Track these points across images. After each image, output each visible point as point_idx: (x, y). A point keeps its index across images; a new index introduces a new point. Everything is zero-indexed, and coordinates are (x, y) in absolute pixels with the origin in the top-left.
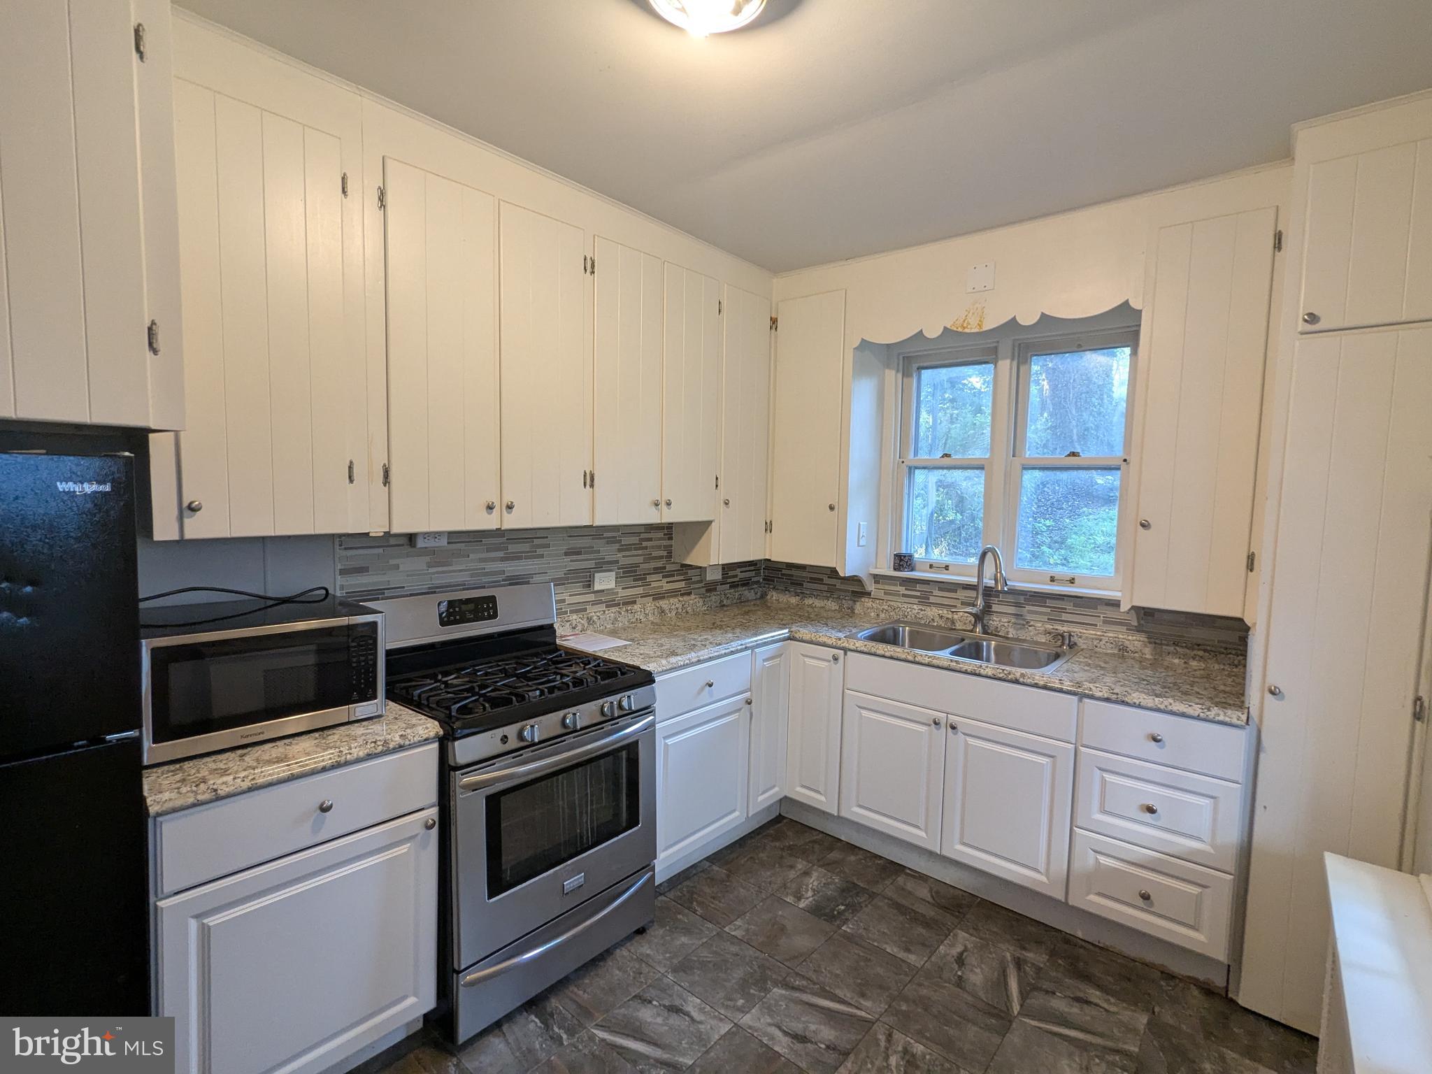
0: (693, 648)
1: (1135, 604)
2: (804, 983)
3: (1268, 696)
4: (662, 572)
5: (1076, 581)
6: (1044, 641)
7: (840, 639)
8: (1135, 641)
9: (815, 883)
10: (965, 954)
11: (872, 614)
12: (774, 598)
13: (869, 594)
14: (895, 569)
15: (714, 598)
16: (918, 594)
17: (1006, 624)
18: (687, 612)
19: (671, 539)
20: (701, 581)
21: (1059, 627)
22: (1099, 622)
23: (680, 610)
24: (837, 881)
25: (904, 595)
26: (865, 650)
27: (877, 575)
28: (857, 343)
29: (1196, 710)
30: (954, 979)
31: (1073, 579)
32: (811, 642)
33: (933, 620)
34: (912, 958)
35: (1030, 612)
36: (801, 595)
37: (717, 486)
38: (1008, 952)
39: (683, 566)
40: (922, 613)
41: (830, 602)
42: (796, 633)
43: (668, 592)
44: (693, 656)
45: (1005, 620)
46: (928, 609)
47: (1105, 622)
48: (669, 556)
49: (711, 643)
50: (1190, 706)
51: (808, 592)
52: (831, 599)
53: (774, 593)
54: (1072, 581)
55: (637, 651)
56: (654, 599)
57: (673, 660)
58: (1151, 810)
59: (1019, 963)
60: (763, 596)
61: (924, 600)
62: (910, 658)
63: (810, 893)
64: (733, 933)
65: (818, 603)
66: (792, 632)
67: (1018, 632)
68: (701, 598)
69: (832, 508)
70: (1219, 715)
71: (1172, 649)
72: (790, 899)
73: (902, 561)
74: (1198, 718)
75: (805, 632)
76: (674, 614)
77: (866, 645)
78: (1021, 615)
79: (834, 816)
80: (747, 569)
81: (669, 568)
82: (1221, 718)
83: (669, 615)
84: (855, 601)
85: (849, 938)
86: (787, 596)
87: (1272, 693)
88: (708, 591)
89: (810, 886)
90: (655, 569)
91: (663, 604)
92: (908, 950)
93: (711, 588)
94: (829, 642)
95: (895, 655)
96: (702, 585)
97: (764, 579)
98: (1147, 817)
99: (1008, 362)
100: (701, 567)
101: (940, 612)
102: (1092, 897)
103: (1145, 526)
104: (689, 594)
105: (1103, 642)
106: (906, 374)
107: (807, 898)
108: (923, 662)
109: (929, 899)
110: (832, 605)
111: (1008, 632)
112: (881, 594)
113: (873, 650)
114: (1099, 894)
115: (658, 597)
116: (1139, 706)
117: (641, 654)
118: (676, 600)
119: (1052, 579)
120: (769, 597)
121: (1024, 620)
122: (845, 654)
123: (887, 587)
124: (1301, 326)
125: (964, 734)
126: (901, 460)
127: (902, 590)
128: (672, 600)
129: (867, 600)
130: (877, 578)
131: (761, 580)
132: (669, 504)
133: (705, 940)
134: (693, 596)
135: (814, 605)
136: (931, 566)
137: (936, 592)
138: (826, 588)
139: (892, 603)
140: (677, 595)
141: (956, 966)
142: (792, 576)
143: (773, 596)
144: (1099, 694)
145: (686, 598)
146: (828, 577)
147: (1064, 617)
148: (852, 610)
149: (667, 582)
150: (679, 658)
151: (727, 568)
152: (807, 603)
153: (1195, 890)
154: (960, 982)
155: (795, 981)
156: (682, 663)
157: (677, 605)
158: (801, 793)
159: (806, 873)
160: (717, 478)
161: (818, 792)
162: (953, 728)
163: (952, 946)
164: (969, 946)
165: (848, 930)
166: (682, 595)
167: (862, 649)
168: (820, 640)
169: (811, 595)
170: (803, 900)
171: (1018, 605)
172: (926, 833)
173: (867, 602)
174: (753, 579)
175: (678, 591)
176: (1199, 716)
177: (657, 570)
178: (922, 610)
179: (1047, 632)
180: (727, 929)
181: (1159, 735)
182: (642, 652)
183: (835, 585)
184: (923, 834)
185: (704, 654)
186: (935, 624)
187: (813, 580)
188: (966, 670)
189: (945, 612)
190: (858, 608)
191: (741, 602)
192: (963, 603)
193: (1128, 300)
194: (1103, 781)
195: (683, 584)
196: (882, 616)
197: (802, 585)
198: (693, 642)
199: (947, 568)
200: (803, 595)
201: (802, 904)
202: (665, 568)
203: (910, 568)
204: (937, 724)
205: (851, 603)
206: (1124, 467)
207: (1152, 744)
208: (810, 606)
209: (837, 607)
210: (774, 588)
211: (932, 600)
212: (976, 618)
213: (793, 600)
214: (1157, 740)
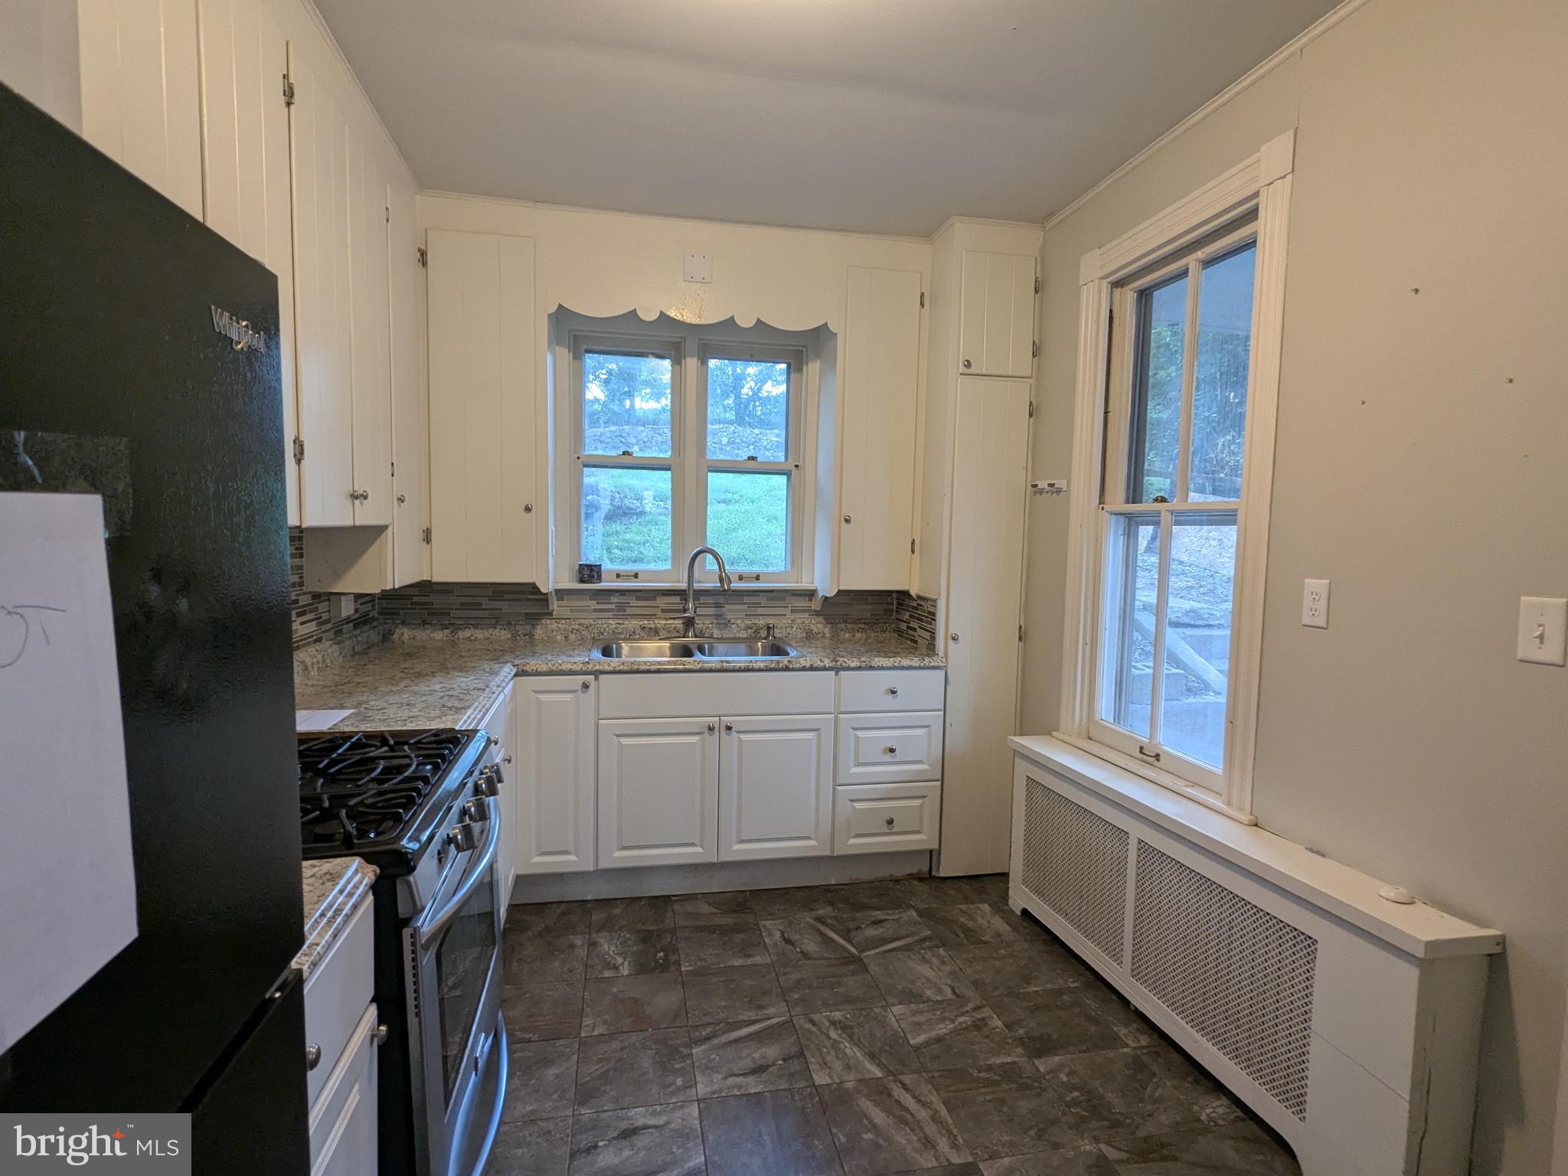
1: (842, 588)
2: (709, 1029)
3: (951, 642)
4: (296, 608)
5: (761, 578)
6: (745, 636)
7: (588, 662)
8: (818, 626)
9: (613, 948)
10: (786, 935)
11: (559, 638)
12: (406, 636)
13: (551, 614)
14: (582, 581)
15: (345, 644)
16: (613, 606)
17: (710, 626)
18: (328, 666)
19: (301, 556)
20: (328, 621)
21: (756, 621)
22: (788, 612)
23: (320, 664)
24: (628, 936)
25: (596, 610)
27: (560, 590)
28: (552, 309)
29: (916, 662)
30: (800, 956)
31: (758, 576)
32: (550, 673)
34: (758, 959)
35: (730, 610)
36: (452, 628)
37: (392, 475)
38: (807, 918)
39: (317, 596)
40: (621, 626)
41: (497, 630)
42: (523, 667)
45: (709, 622)
46: (627, 622)
47: (792, 611)
48: (301, 584)
50: (912, 659)
51: (461, 622)
52: (498, 627)
53: (405, 630)
54: (758, 578)
58: (892, 751)
59: (821, 920)
60: (386, 637)
61: (621, 610)
62: (683, 668)
63: (620, 960)
64: (595, 1033)
65: (480, 634)
66: (517, 666)
67: (722, 632)
68: (332, 644)
69: (528, 509)
70: (930, 662)
71: (843, 626)
72: (607, 974)
73: (589, 572)
74: (919, 668)
75: (533, 664)
78: (722, 615)
79: (588, 872)
81: (302, 601)
82: (933, 664)
84: (533, 626)
85: (698, 973)
86: (428, 631)
87: (954, 639)
89: (611, 953)
92: (748, 956)
93: (342, 628)
94: (576, 668)
96: (331, 625)
97: (380, 614)
98: (888, 757)
99: (696, 359)
102: (852, 841)
103: (847, 521)
104: (322, 640)
105: (794, 629)
106: (577, 356)
107: (623, 964)
109: (715, 911)
110: (502, 634)
111: (712, 634)
112: (567, 613)
114: (858, 836)
116: (882, 668)
118: (313, 649)
119: (741, 578)
120: (396, 636)
121: (726, 619)
122: (596, 679)
123: (574, 603)
125: (738, 732)
126: (576, 456)
127: (593, 604)
128: (309, 651)
129: (549, 622)
130: (560, 593)
131: (376, 615)
132: (365, 497)
133: (575, 1057)
134: (325, 643)
135: (473, 638)
136: (618, 576)
137: (634, 602)
138: (487, 614)
139: (582, 621)
141: (790, 947)
143: (405, 635)
144: (853, 665)
145: (319, 646)
146: (490, 600)
147: (760, 611)
148: (532, 636)
149: (302, 624)
152: (461, 637)
153: (918, 802)
154: (806, 955)
155: (701, 1033)
157: (317, 658)
158: (541, 863)
159: (593, 944)
160: (392, 464)
161: (567, 853)
162: (729, 728)
163: (771, 935)
164: (782, 928)
165: (690, 968)
166: (316, 642)
167: (622, 667)
168: (564, 667)
169: (467, 626)
170: (621, 968)
171: (718, 606)
172: (702, 847)
173: (551, 624)
174: (371, 615)
175: (310, 637)
176: (919, 666)
178: (620, 624)
179: (748, 628)
180: (583, 1034)
181: (894, 688)
183: (501, 609)
184: (699, 849)
187: (463, 607)
189: (646, 622)
190: (539, 633)
191: (375, 645)
192: (663, 611)
193: (826, 323)
194: (857, 738)
195: (315, 626)
196: (572, 637)
197: (449, 614)
199: (636, 576)
200: (455, 628)
201: (625, 971)
203: (600, 579)
204: (711, 729)
205: (529, 628)
206: (794, 471)
207: (890, 696)
208: (468, 639)
209: (509, 636)
210: (403, 623)
211: (629, 611)
212: (689, 623)
213: (439, 635)
214: (893, 692)
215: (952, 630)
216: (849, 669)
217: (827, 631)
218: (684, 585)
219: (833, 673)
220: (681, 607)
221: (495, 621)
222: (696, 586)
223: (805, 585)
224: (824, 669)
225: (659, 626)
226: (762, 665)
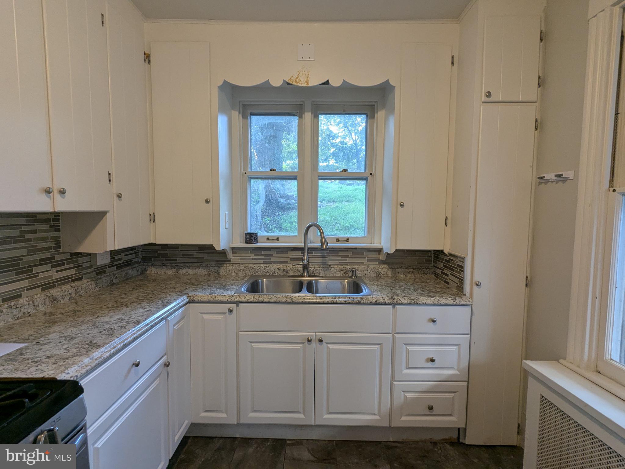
0: (111, 333)
3: (475, 287)
4: (51, 263)
5: (349, 240)
6: (339, 275)
7: (232, 296)
8: (384, 269)
11: (233, 274)
12: (153, 272)
13: (230, 261)
14: (246, 243)
15: (105, 280)
16: (263, 257)
17: (318, 269)
18: (80, 296)
19: (59, 230)
20: (90, 267)
21: (346, 266)
22: (365, 261)
23: (73, 295)
25: (254, 259)
26: (255, 300)
27: (234, 248)
28: (220, 83)
29: (450, 301)
31: (348, 239)
32: (209, 302)
33: (274, 272)
35: (330, 260)
36: (176, 268)
37: (110, 181)
39: (73, 254)
40: (267, 268)
41: (200, 269)
42: (194, 297)
43: (58, 280)
44: (117, 342)
45: (318, 266)
46: (271, 266)
47: (368, 261)
48: (58, 246)
49: (128, 323)
50: (447, 299)
51: (182, 265)
52: (201, 268)
53: (153, 269)
54: (347, 240)
55: (40, 353)
56: (42, 290)
57: (97, 354)
58: (433, 360)
60: (143, 272)
61: (267, 260)
62: (289, 300)
65: (191, 272)
66: (190, 297)
67: (325, 272)
68: (93, 281)
69: (207, 202)
70: (460, 301)
71: (399, 270)
73: (251, 237)
74: (453, 305)
75: (201, 294)
76: (67, 299)
77: (254, 297)
78: (325, 262)
79: (233, 425)
80: (129, 252)
81: (58, 258)
82: (462, 303)
83: (62, 302)
84: (219, 267)
86: (165, 270)
87: (477, 285)
88: (97, 274)
90: (42, 260)
91: (55, 292)
93: (100, 271)
94: (224, 299)
95: (278, 300)
96: (92, 269)
97: (142, 259)
98: (430, 364)
99: (310, 113)
100: (90, 254)
101: (279, 266)
102: (404, 418)
103: (402, 205)
104: (81, 279)
105: (369, 271)
106: (244, 117)
108: (299, 301)
109: (311, 458)
110: (202, 272)
112: (238, 260)
113: (261, 300)
114: (408, 415)
115: (47, 286)
116: (426, 304)
117: (48, 357)
118: (68, 286)
119: (338, 240)
120: (148, 272)
121: (328, 265)
122: (238, 306)
123: (242, 255)
124: (484, 99)
125: (326, 343)
126: (244, 172)
127: (252, 256)
128: (63, 288)
129: (228, 265)
130: (234, 250)
131: (140, 260)
132: (62, 192)
134: (85, 281)
135: (187, 273)
136: (268, 239)
137: (275, 255)
138: (195, 260)
139: (246, 265)
140: (69, 282)
142: (167, 254)
143: (152, 271)
144: (405, 302)
145: (77, 283)
146: (197, 253)
147: (348, 260)
148: (218, 273)
149: (57, 272)
150: (102, 349)
151: (114, 253)
152: (181, 273)
153: (451, 395)
156: (108, 354)
157: (70, 291)
158: (205, 417)
160: (109, 174)
161: (220, 412)
162: (321, 341)
166: (73, 281)
167: (252, 300)
168: (217, 299)
169: (185, 267)
171: (323, 257)
172: (304, 415)
173: (229, 267)
174: (134, 260)
175: (68, 278)
176: (453, 304)
177: (43, 262)
178: (267, 267)
179: (341, 270)
181: (434, 318)
182: (48, 353)
183: (203, 258)
184: (302, 416)
185: (128, 335)
186: (276, 274)
187: (184, 256)
188: (328, 302)
189: (282, 266)
190: (222, 271)
191: (127, 279)
192: (291, 260)
193: (388, 80)
194: (408, 351)
195: (73, 271)
196: (240, 274)
197: (176, 260)
198: (108, 326)
199: (278, 239)
200: (178, 267)
202: (53, 258)
203: (256, 241)
204: (309, 341)
205: (216, 268)
206: (370, 177)
207: (431, 324)
208: (184, 274)
209: (206, 273)
210: (152, 265)
211: (272, 259)
212: (305, 267)
213: (170, 272)
214: (434, 321)
215: (477, 279)
216: (402, 304)
217: (390, 273)
218: (302, 245)
219: (391, 306)
220: (301, 257)
221: (200, 263)
222: (310, 245)
223: (376, 245)
224: (385, 304)
225: (289, 268)
226: (343, 300)
